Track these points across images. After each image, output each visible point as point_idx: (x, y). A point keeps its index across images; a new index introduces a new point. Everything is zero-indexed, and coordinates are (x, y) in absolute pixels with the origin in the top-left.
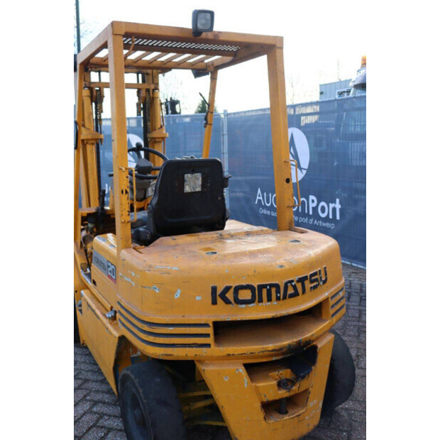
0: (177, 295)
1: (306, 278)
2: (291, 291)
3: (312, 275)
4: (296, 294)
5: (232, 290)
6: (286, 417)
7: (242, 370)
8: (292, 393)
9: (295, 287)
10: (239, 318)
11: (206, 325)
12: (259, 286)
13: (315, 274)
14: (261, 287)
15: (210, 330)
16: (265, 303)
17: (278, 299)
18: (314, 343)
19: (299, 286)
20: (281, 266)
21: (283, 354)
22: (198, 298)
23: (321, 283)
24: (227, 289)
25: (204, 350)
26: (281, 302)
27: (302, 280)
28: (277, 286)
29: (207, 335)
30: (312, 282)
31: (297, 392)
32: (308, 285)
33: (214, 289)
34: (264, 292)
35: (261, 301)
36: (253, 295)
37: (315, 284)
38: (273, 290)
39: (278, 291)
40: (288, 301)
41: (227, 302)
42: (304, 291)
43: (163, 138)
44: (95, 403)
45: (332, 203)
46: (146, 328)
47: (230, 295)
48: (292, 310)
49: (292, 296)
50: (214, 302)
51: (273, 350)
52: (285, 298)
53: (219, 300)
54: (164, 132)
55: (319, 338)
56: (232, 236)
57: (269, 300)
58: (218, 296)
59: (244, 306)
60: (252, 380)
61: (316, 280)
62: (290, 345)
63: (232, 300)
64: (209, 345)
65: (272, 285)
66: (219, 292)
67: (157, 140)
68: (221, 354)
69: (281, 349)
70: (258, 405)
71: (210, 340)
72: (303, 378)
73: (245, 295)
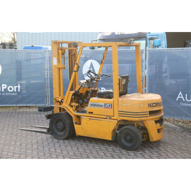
0: (142, 106)
5: (152, 104)
7: (154, 122)
9: (161, 103)
10: (153, 110)
11: (147, 112)
14: (157, 103)
16: (157, 107)
17: (159, 106)
22: (146, 106)
24: (151, 104)
25: (147, 118)
29: (148, 114)
33: (149, 104)
36: (156, 105)
39: (159, 104)
41: (151, 107)
46: (135, 114)
47: (152, 105)
49: (161, 105)
50: (149, 107)
53: (150, 106)
58: (150, 105)
59: (154, 107)
60: (156, 124)
64: (148, 116)
68: (150, 118)
70: (157, 130)
71: (148, 115)
73: (154, 105)
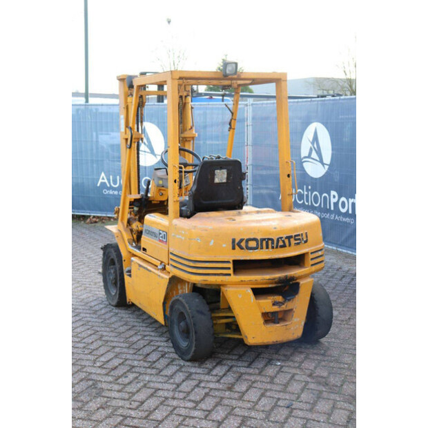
0: (212, 243)
1: (291, 237)
2: (281, 243)
3: (295, 236)
4: (284, 246)
5: (244, 241)
6: (278, 325)
7: (250, 292)
8: (281, 309)
9: (284, 241)
10: (248, 258)
11: (228, 262)
12: (261, 239)
13: (299, 235)
14: (263, 240)
15: (231, 265)
16: (265, 250)
17: (273, 248)
18: (298, 281)
19: (287, 241)
20: (275, 228)
21: (276, 283)
22: (224, 245)
23: (303, 242)
24: (242, 240)
25: (227, 277)
26: (275, 250)
27: (289, 238)
28: (272, 240)
29: (229, 268)
30: (296, 240)
31: (285, 309)
32: (293, 241)
33: (234, 241)
34: (264, 243)
35: (262, 248)
36: (257, 244)
37: (298, 241)
38: (270, 242)
39: (273, 243)
40: (279, 249)
41: (241, 248)
42: (290, 245)
43: (193, 138)
44: (145, 336)
45: (351, 198)
46: (192, 264)
47: (243, 244)
48: (281, 256)
49: (281, 247)
50: (234, 248)
51: (269, 279)
52: (277, 247)
53: (237, 247)
54: (194, 132)
55: (301, 277)
56: (246, 213)
57: (267, 248)
58: (236, 244)
59: (251, 251)
60: (256, 299)
61: (299, 239)
62: (280, 277)
63: (244, 247)
64: (229, 275)
65: (269, 239)
66: (237, 242)
67: (188, 139)
68: (237, 280)
69: (274, 279)
70: (260, 314)
71: (231, 271)
72: (289, 300)
73: (252, 244)
